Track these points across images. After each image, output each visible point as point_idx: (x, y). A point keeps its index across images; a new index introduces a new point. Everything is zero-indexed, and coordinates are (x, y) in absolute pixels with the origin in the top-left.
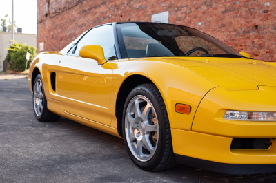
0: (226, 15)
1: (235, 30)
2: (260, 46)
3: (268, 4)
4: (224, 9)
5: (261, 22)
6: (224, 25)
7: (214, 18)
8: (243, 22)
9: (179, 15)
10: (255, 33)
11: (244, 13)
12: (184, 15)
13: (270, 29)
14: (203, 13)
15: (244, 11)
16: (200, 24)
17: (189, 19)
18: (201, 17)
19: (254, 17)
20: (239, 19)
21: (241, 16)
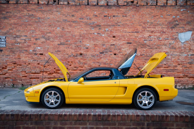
0: (61, 46)
1: (68, 54)
2: (85, 63)
3: (89, 45)
4: (59, 43)
5: (85, 53)
6: (59, 51)
7: (52, 46)
8: (73, 51)
9: (18, 40)
10: (81, 57)
11: (73, 47)
12: (23, 41)
13: (90, 56)
14: (42, 43)
15: (73, 46)
16: (39, 48)
17: (29, 44)
18: (40, 44)
19: (80, 50)
20: (71, 49)
21: (71, 48)
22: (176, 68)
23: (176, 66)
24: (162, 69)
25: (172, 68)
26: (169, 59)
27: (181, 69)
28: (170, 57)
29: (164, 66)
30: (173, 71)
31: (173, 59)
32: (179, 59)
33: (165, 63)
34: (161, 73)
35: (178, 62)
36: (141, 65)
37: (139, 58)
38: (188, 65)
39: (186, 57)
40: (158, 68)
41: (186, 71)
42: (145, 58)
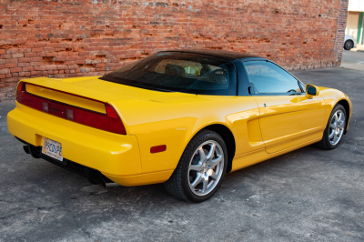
22: (129, 37)
23: (129, 31)
24: (101, 37)
25: (122, 37)
26: (115, 13)
27: (138, 37)
28: (117, 8)
29: (106, 30)
30: (124, 44)
31: (124, 13)
32: (134, 14)
33: (107, 22)
34: (101, 49)
35: (133, 20)
36: (54, 27)
37: (50, 9)
38: (151, 29)
39: (148, 8)
40: (92, 36)
41: (147, 43)
42: (65, 8)
